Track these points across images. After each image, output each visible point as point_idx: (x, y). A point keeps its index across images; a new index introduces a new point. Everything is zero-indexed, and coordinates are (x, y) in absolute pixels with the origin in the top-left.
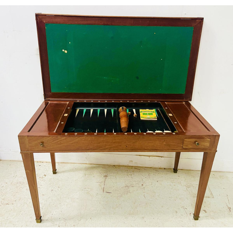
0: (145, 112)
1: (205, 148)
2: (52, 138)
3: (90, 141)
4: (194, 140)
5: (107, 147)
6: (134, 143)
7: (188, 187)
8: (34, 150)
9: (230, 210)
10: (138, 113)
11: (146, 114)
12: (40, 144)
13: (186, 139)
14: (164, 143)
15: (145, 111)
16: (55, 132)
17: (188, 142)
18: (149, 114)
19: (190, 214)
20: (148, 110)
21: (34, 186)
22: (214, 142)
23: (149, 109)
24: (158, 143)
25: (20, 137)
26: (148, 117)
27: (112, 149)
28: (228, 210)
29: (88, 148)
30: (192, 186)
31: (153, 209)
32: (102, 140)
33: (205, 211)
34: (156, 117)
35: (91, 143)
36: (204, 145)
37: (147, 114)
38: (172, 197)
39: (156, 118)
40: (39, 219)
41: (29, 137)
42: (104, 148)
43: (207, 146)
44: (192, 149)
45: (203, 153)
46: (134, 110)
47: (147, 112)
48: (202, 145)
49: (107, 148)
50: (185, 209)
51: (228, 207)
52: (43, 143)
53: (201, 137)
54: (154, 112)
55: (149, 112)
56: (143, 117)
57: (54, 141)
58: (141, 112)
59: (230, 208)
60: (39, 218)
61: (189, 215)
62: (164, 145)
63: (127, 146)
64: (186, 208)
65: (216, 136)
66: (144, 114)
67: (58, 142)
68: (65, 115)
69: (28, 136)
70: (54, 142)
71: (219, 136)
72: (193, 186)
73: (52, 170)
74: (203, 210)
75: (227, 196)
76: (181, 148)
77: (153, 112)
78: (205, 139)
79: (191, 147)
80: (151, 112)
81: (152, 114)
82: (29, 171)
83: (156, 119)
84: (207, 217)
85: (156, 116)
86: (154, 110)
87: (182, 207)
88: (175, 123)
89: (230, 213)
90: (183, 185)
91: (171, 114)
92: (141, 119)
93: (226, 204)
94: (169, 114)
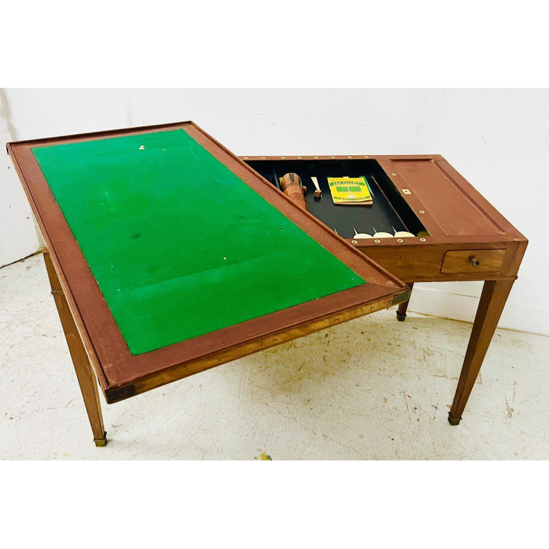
0: (342, 185)
1: (492, 270)
4: (467, 254)
7: (430, 353)
9: (510, 413)
10: (325, 187)
11: (345, 190)
13: (449, 253)
14: (400, 263)
15: (342, 183)
17: (456, 258)
18: (352, 189)
19: (416, 409)
20: (346, 179)
22: (514, 257)
23: (350, 177)
24: (385, 263)
26: (352, 198)
28: (507, 413)
30: (440, 353)
31: (336, 386)
33: (450, 407)
34: (369, 197)
36: (490, 266)
37: (347, 191)
38: (384, 369)
39: (371, 199)
40: (101, 439)
43: (498, 267)
44: (461, 275)
45: (483, 282)
46: (314, 180)
47: (346, 185)
48: (485, 265)
50: (407, 397)
51: (508, 407)
53: (485, 248)
54: (362, 184)
55: (351, 185)
56: (340, 198)
58: (332, 184)
59: (511, 411)
60: (102, 437)
61: (410, 411)
62: (400, 267)
64: (409, 397)
65: (519, 242)
66: (339, 190)
71: (526, 243)
72: (442, 352)
74: (447, 405)
75: (515, 383)
76: (436, 274)
77: (360, 184)
78: (495, 251)
79: (459, 269)
80: (355, 185)
81: (359, 190)
83: (372, 203)
85: (370, 195)
86: (362, 179)
87: (400, 393)
88: (420, 213)
89: (509, 420)
90: (418, 348)
91: (408, 190)
92: (335, 201)
93: (506, 402)
94: (404, 190)
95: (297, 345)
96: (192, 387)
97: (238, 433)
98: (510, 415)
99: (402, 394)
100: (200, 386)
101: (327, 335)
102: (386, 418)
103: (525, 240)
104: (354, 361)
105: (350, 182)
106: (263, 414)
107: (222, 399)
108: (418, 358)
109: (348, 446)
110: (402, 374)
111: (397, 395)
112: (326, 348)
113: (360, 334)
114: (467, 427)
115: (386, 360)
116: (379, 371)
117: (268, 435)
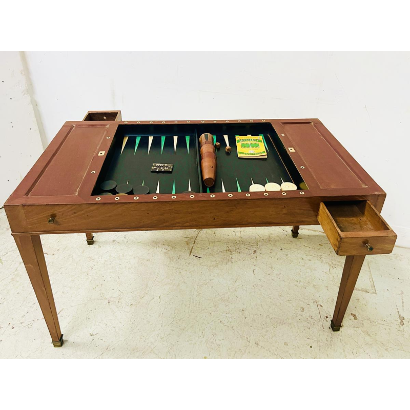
0: (246, 142)
2: (71, 207)
3: (144, 211)
5: (177, 221)
6: (228, 212)
7: (334, 266)
8: (39, 230)
9: (402, 321)
10: (233, 143)
12: (49, 220)
14: (284, 211)
15: (245, 140)
16: (77, 194)
18: (253, 146)
19: (327, 317)
20: (249, 136)
21: (44, 289)
23: (252, 136)
24: (272, 211)
25: (9, 208)
27: (188, 224)
28: (399, 321)
29: (142, 224)
31: (264, 297)
32: (168, 208)
33: (354, 316)
34: (265, 152)
35: (147, 215)
37: (249, 147)
38: (300, 281)
39: (266, 154)
40: (59, 340)
41: (26, 207)
42: (172, 223)
46: (226, 137)
47: (248, 142)
49: (179, 223)
50: (319, 307)
51: (400, 315)
52: (53, 216)
54: (261, 141)
55: (252, 142)
56: (243, 153)
57: (75, 213)
58: (239, 141)
59: (402, 319)
61: (323, 319)
62: (284, 214)
63: (216, 217)
64: (321, 306)
65: (379, 195)
66: (243, 146)
67: (84, 214)
68: (99, 154)
69: (23, 206)
70: (75, 215)
71: (385, 195)
73: (86, 238)
74: (352, 314)
75: (402, 293)
77: (259, 141)
80: (255, 142)
81: (258, 146)
82: (32, 266)
83: (266, 157)
84: (355, 329)
85: (265, 150)
86: (261, 137)
88: (301, 168)
89: (402, 327)
90: (324, 262)
91: (292, 148)
92: (239, 155)
93: (397, 310)
94: (290, 149)
95: (233, 261)
96: (153, 298)
97: (188, 341)
98: (402, 323)
99: (315, 303)
100: (160, 297)
101: (255, 252)
102: (304, 326)
103: (383, 193)
104: (277, 274)
105: (251, 139)
106: (208, 323)
107: (176, 309)
108: (325, 271)
109: (276, 353)
110: (314, 286)
111: (311, 304)
112: (255, 263)
113: (279, 250)
114: (369, 335)
115: (301, 273)
116: (296, 283)
117: (212, 343)
